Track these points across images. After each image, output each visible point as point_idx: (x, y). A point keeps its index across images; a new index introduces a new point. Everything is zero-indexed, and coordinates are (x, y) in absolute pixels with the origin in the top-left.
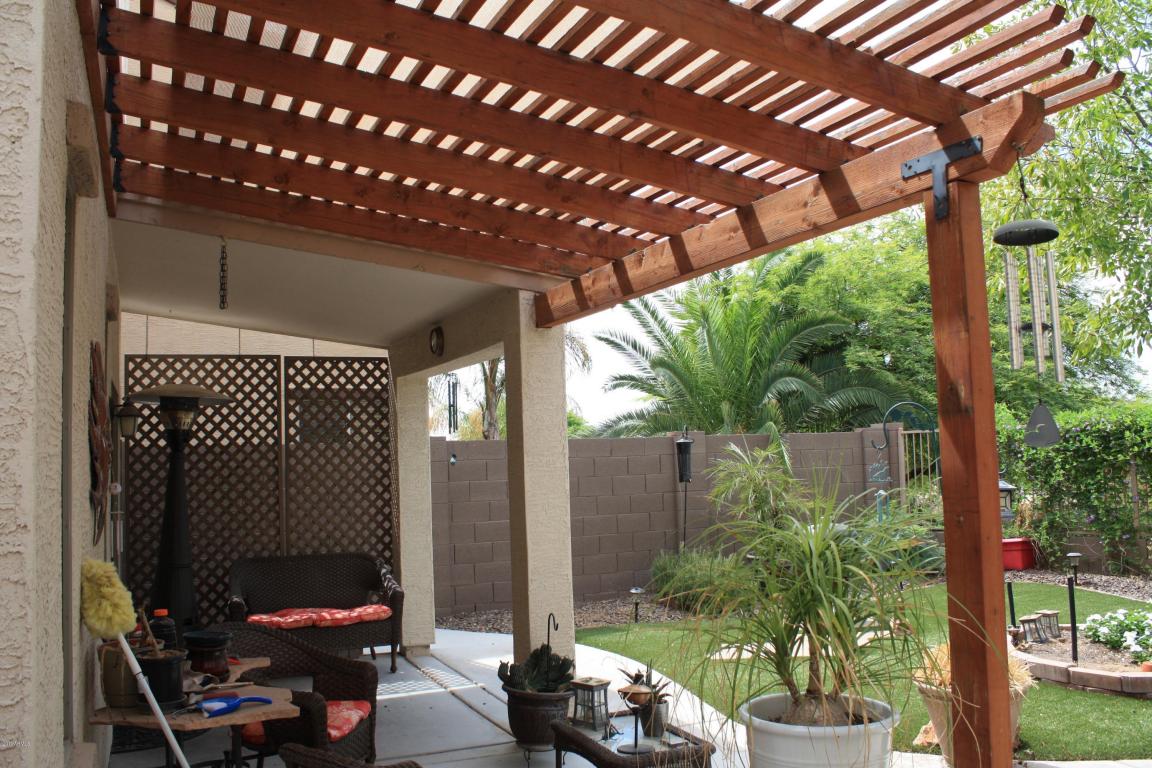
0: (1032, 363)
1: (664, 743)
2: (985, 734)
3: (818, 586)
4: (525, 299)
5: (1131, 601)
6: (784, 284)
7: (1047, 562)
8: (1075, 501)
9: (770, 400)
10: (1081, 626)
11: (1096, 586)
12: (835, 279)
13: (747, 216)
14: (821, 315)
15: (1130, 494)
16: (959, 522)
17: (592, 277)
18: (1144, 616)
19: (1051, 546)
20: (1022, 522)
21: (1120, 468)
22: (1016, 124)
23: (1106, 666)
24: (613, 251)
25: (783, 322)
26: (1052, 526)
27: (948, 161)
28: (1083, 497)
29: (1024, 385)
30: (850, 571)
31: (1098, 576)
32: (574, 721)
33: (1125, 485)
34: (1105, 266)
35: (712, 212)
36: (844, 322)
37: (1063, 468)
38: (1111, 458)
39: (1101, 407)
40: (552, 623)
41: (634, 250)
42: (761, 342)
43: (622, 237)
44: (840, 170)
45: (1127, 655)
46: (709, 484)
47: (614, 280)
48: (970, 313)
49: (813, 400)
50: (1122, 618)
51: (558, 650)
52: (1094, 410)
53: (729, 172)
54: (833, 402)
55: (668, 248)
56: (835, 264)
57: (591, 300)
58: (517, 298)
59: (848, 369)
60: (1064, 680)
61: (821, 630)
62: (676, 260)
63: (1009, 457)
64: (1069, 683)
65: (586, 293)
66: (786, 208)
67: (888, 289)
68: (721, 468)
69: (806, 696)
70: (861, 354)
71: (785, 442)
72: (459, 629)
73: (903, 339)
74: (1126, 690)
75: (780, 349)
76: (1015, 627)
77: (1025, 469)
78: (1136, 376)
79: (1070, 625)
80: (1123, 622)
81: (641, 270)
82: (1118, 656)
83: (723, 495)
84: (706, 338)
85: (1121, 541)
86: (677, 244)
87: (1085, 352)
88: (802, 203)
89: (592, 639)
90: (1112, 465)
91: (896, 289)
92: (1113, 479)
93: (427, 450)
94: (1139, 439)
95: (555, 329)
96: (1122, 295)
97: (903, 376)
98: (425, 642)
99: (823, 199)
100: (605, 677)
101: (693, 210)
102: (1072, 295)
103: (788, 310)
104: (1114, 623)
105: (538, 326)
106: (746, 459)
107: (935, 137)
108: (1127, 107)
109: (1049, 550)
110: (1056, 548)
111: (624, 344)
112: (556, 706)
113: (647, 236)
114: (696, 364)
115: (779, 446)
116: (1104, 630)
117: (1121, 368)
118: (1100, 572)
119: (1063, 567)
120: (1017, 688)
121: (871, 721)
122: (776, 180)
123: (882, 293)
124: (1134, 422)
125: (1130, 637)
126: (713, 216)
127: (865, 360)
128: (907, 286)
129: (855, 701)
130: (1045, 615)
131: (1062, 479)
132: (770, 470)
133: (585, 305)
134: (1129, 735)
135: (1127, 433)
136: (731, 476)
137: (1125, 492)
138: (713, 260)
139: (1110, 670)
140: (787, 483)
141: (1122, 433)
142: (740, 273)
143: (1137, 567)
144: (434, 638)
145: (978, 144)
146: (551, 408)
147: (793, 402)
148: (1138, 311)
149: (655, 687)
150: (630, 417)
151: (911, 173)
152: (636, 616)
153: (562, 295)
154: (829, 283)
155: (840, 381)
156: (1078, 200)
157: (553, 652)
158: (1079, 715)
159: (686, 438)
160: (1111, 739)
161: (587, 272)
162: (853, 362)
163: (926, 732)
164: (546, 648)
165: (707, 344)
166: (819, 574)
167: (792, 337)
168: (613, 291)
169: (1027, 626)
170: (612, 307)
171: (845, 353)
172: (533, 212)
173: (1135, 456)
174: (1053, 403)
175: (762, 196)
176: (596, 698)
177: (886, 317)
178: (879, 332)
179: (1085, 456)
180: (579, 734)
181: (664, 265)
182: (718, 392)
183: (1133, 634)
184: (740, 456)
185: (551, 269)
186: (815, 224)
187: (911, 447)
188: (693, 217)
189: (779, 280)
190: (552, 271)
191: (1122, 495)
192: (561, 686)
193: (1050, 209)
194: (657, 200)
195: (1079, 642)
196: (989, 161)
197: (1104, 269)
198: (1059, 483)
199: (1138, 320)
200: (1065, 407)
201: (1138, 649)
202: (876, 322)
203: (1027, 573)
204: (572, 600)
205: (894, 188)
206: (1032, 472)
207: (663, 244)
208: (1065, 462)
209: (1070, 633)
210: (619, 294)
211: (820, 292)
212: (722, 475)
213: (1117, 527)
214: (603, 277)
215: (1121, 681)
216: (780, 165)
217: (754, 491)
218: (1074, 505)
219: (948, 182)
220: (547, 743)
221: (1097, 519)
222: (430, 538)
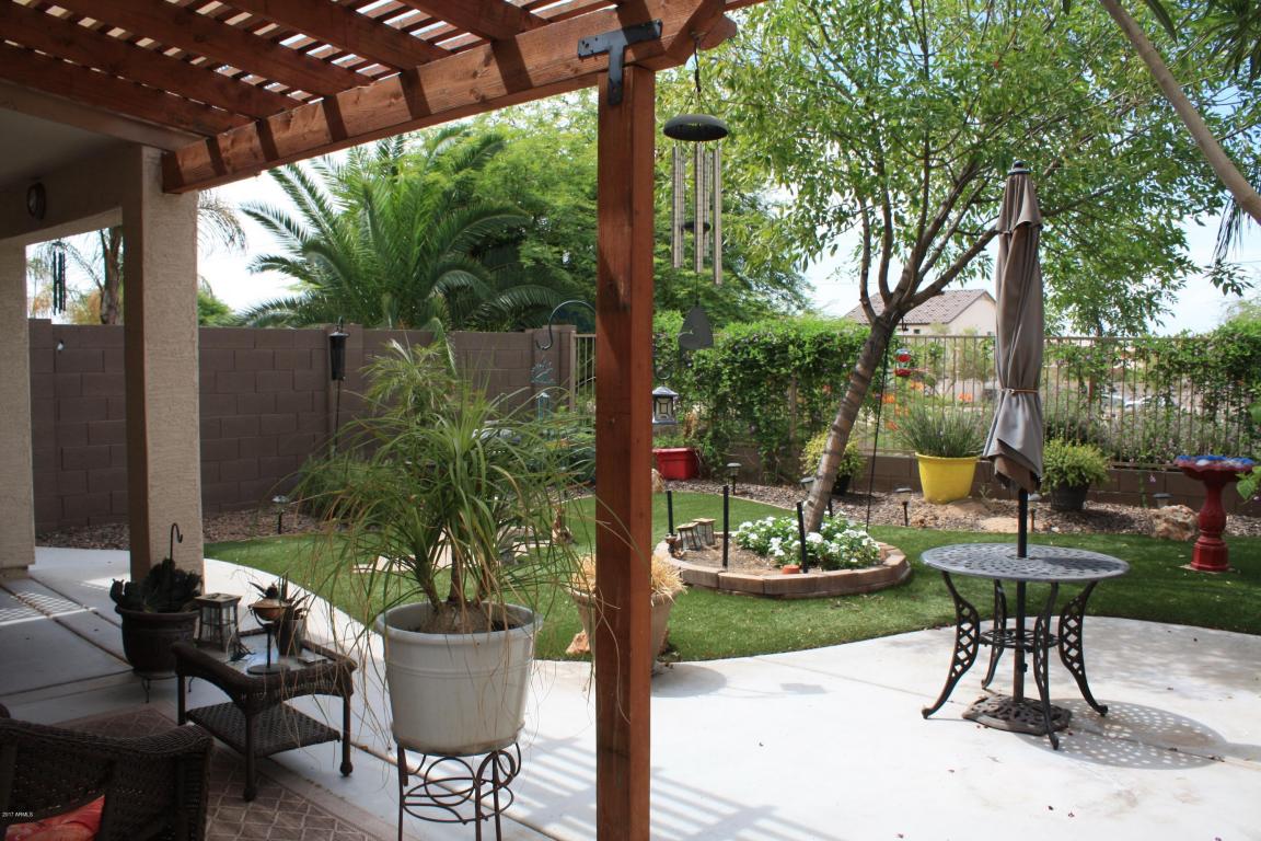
0: (709, 271)
1: (299, 661)
2: (625, 636)
3: (460, 487)
4: (150, 156)
5: (781, 510)
6: (459, 168)
7: (709, 471)
8: (739, 413)
9: (437, 294)
10: (734, 534)
11: (752, 495)
12: (515, 167)
13: (411, 82)
14: (498, 204)
15: (789, 407)
16: (611, 423)
17: (232, 137)
18: (789, 523)
19: (714, 456)
20: (688, 431)
21: (782, 381)
22: (696, 12)
23: (752, 571)
24: (258, 108)
25: (456, 210)
26: (716, 435)
27: (626, 43)
28: (746, 409)
29: (700, 293)
30: (497, 472)
31: (755, 487)
32: (200, 642)
33: (785, 398)
34: (781, 178)
35: (373, 74)
36: (521, 214)
37: (730, 379)
38: (775, 371)
39: (769, 320)
40: (176, 534)
41: (283, 110)
42: (430, 230)
43: (269, 92)
44: (515, 39)
45: (772, 560)
46: (364, 384)
47: (256, 142)
48: (635, 205)
49: (482, 295)
50: (770, 525)
51: (183, 564)
52: (763, 322)
53: (394, 29)
54: (505, 300)
55: (320, 111)
56: (516, 150)
57: (229, 164)
58: (139, 155)
59: (522, 265)
60: (714, 585)
61: (462, 535)
62: (329, 124)
63: (680, 366)
64: (718, 588)
65: (224, 155)
66: (453, 76)
67: (570, 183)
68: (379, 366)
69: (447, 603)
70: (536, 249)
71: (451, 341)
72: (68, 546)
73: (582, 238)
74: (768, 592)
75: (451, 240)
76: (672, 535)
77: (694, 378)
78: (806, 293)
79: (722, 533)
80: (770, 529)
81: (288, 134)
82: (764, 561)
83: (381, 396)
84: (369, 221)
85: (777, 453)
86: (331, 107)
87: (756, 261)
88: (472, 73)
89: (228, 553)
90: (775, 378)
91: (579, 184)
92: (775, 392)
93: (25, 334)
94: (800, 353)
95: (187, 196)
96: (794, 209)
97: (581, 277)
98: (21, 563)
99: (494, 70)
100: (234, 593)
101: (352, 69)
102: (753, 206)
103: (462, 197)
104: (763, 530)
105: (165, 190)
106: (406, 356)
107: (616, 16)
108: (814, 19)
109: (712, 460)
110: (719, 458)
111: (276, 222)
112: (180, 627)
113: (297, 94)
114: (356, 248)
115: (444, 344)
116: (754, 537)
117: (792, 283)
118: (757, 482)
119: (722, 476)
120: (666, 593)
121: (511, 626)
122: (445, 44)
123: (563, 186)
124: (797, 336)
125: (775, 543)
126: (375, 78)
127: (541, 256)
128: (590, 182)
129: (494, 607)
130: (701, 524)
131: (728, 390)
132: (432, 370)
133: (224, 171)
134: (766, 633)
135: (791, 347)
136: (389, 375)
137: (785, 404)
138: (370, 129)
139: (756, 574)
140: (449, 384)
141: (787, 347)
142: (413, 151)
143: (789, 478)
144: (34, 558)
145: (657, 28)
146: (177, 287)
147: (461, 298)
148: (807, 225)
149: (291, 600)
150: (279, 305)
151: (588, 52)
152: (280, 527)
153: (195, 156)
154: (508, 171)
155: (513, 277)
156: (761, 107)
157: (176, 568)
158: (723, 618)
159: (341, 332)
160: (750, 637)
161: (226, 130)
162: (528, 257)
163: (579, 640)
164: (169, 563)
165: (369, 228)
166: (462, 475)
167: (464, 226)
168: (256, 156)
169: (684, 534)
170: (256, 175)
171: (520, 248)
172: (159, 51)
173: (797, 369)
174: (726, 313)
175: (429, 61)
176: (224, 616)
177: (565, 213)
178: (557, 228)
179: (751, 368)
180: (206, 656)
181: (315, 129)
182: (380, 281)
183: (779, 540)
184: (400, 353)
185: (182, 122)
186: (483, 97)
187: (582, 351)
188: (350, 77)
189: (454, 163)
190: (184, 126)
191: (781, 407)
192: (187, 604)
193: (735, 113)
194: (310, 53)
195: (730, 549)
196: (666, 47)
197: (781, 181)
198: (726, 394)
199: (806, 235)
200: (738, 318)
201: (782, 553)
202: (555, 216)
203: (690, 482)
204: (200, 510)
205: (568, 66)
206: (700, 382)
207: (316, 105)
208: (732, 373)
209: (722, 540)
210: (262, 159)
211: (498, 180)
212: (380, 373)
213: (775, 438)
214: (243, 140)
215: (764, 584)
216: (451, 28)
217: (414, 392)
218: (737, 416)
219: (624, 66)
220: (169, 669)
221: (758, 430)
222: (28, 440)
